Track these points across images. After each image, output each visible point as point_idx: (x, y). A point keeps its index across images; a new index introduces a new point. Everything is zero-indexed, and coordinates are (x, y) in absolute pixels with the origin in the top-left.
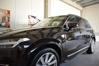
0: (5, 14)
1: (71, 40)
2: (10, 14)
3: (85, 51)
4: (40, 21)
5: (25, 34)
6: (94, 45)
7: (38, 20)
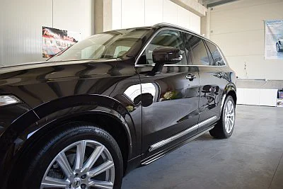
1: (173, 98)
3: (207, 131)
6: (233, 114)
7: (74, 40)
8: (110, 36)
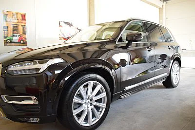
0: (16, 21)
2: (25, 20)
4: (80, 30)
5: (56, 52)
6: (178, 73)
7: (77, 29)
8: (100, 27)
